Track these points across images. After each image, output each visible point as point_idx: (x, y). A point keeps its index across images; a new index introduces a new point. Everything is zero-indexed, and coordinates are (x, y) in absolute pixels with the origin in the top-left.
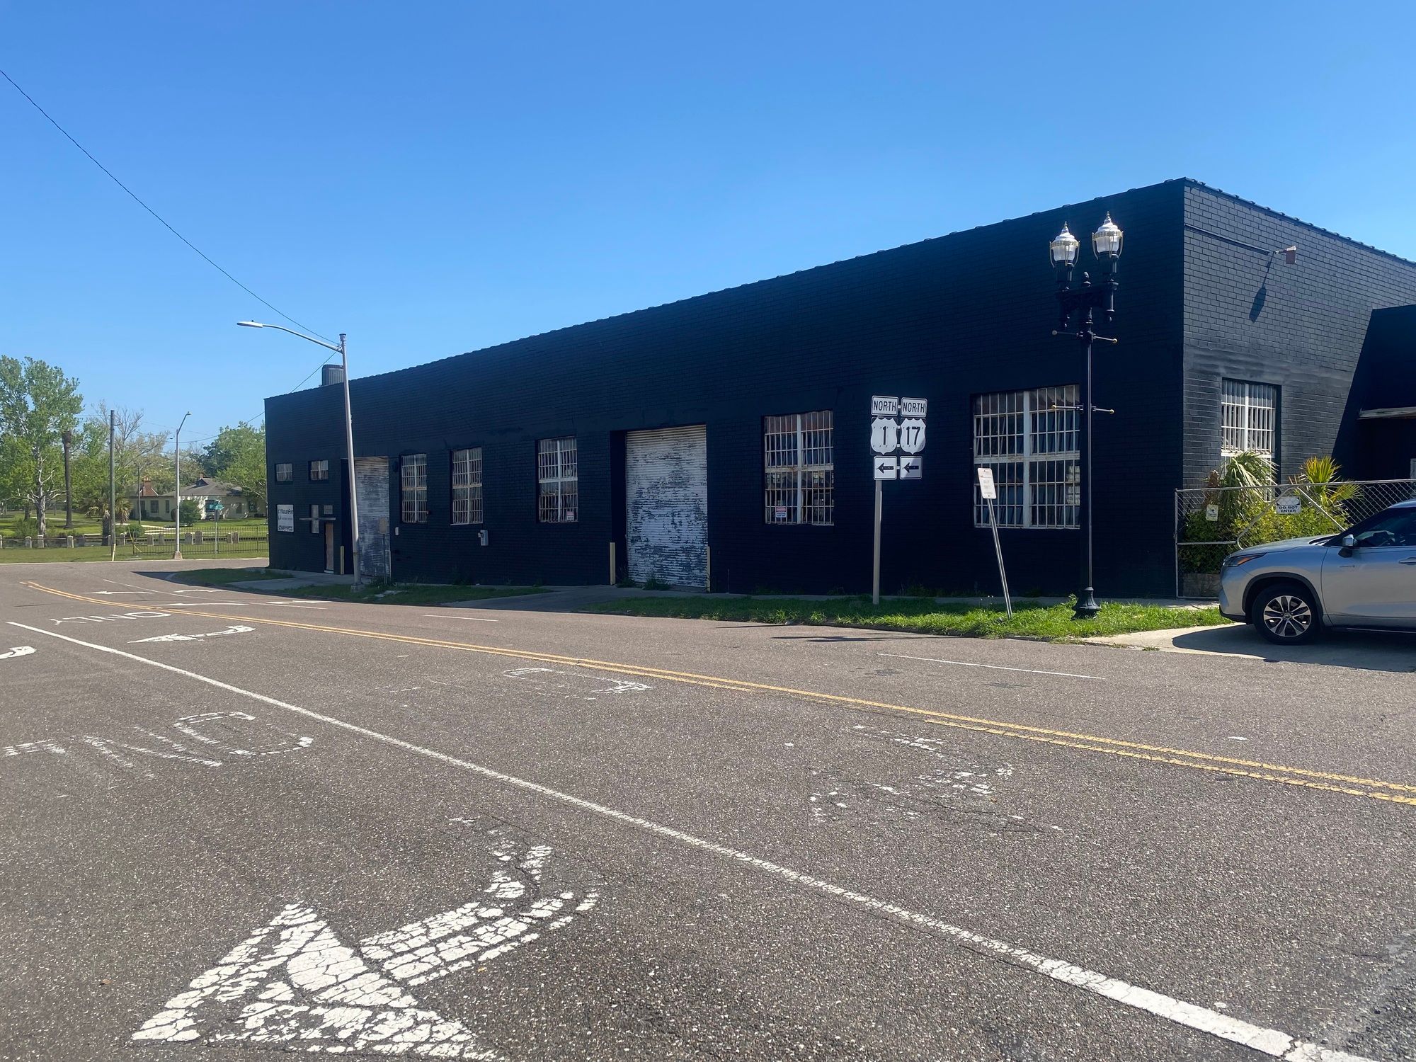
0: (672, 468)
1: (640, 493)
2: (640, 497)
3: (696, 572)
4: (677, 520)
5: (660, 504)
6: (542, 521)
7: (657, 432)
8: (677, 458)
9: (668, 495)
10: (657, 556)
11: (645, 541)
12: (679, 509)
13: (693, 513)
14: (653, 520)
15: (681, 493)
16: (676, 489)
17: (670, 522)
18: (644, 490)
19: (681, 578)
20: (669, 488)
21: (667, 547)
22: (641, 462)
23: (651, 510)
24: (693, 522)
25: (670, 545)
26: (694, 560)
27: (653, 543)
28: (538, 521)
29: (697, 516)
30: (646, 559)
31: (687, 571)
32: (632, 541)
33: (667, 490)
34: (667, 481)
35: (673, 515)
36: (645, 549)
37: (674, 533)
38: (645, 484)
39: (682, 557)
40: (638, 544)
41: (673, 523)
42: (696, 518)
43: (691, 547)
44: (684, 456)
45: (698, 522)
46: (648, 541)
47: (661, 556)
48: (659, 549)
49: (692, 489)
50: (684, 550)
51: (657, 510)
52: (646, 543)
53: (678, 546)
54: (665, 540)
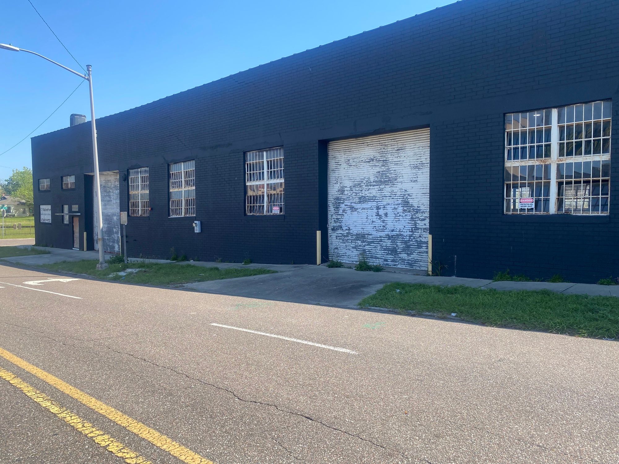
0: (378, 169)
1: (342, 191)
2: (342, 194)
3: (404, 256)
4: (381, 212)
5: (363, 200)
6: (249, 214)
7: (361, 140)
8: (383, 161)
9: (374, 191)
10: (358, 242)
11: (347, 230)
12: (385, 203)
13: (400, 206)
14: (356, 213)
15: (387, 190)
16: (381, 187)
17: (374, 214)
18: (346, 189)
19: (386, 260)
20: (374, 186)
21: (371, 235)
22: (344, 165)
23: (353, 204)
24: (401, 214)
25: (374, 233)
26: (400, 245)
27: (354, 231)
28: (245, 214)
29: (406, 208)
30: (347, 244)
31: (393, 255)
32: (333, 230)
33: (372, 187)
34: (372, 180)
35: (378, 208)
36: (347, 236)
37: (378, 223)
38: (348, 184)
39: (388, 243)
40: (340, 231)
41: (378, 215)
42: (404, 210)
43: (397, 235)
44: (390, 158)
45: (406, 214)
46: (349, 229)
47: (363, 242)
48: (361, 237)
49: (399, 186)
50: (389, 237)
51: (360, 205)
52: (347, 231)
53: (383, 234)
54: (369, 229)
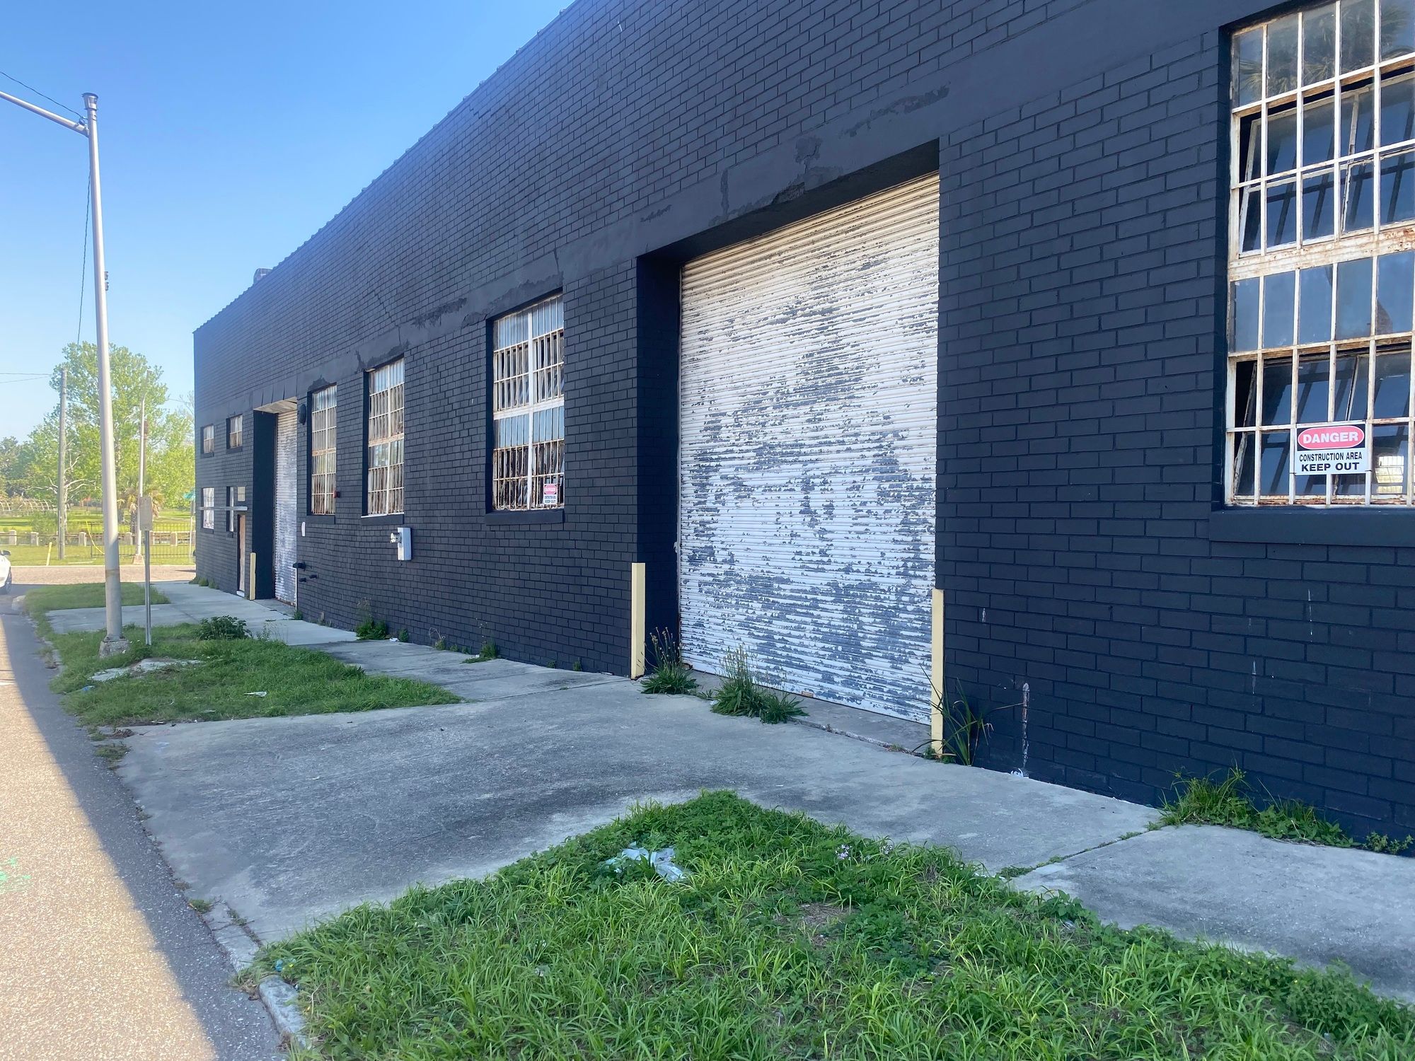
0: (808, 345)
1: (713, 429)
2: (714, 438)
3: (880, 665)
4: (817, 500)
5: (768, 456)
6: (499, 508)
7: (765, 245)
8: (823, 313)
9: (795, 427)
10: (756, 605)
11: (725, 561)
12: (825, 467)
13: (870, 476)
14: (747, 503)
15: (834, 415)
16: (818, 407)
17: (798, 507)
18: (725, 421)
20: (797, 405)
21: (787, 581)
22: (720, 341)
23: (742, 475)
24: (873, 507)
25: (796, 575)
26: (871, 626)
27: (745, 568)
28: (490, 508)
29: (886, 485)
30: (726, 611)
31: (848, 662)
32: (692, 560)
33: (789, 412)
34: (791, 385)
35: (807, 486)
36: (726, 584)
37: (808, 539)
38: (729, 402)
40: (708, 567)
41: (807, 510)
42: (882, 494)
43: (862, 587)
44: (845, 301)
45: (887, 506)
46: (732, 562)
47: (767, 606)
48: (761, 587)
49: (868, 400)
50: (840, 593)
51: (759, 474)
52: (726, 567)
53: (820, 580)
54: (782, 562)
